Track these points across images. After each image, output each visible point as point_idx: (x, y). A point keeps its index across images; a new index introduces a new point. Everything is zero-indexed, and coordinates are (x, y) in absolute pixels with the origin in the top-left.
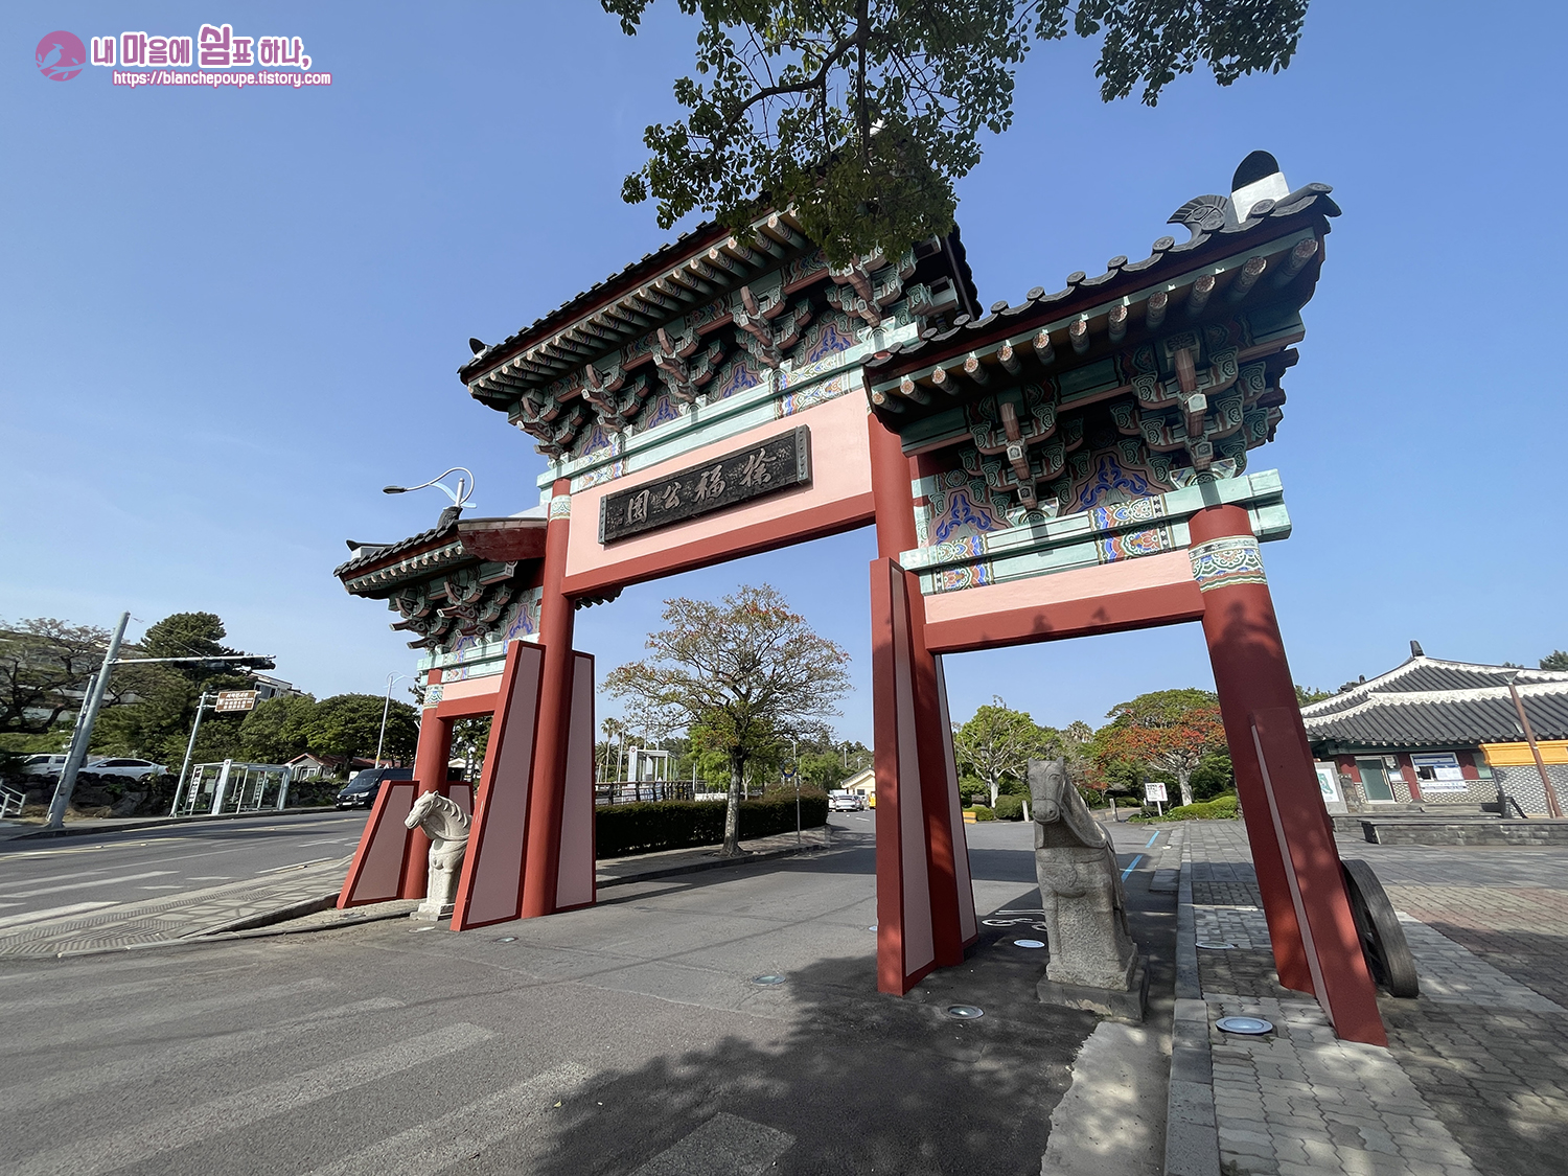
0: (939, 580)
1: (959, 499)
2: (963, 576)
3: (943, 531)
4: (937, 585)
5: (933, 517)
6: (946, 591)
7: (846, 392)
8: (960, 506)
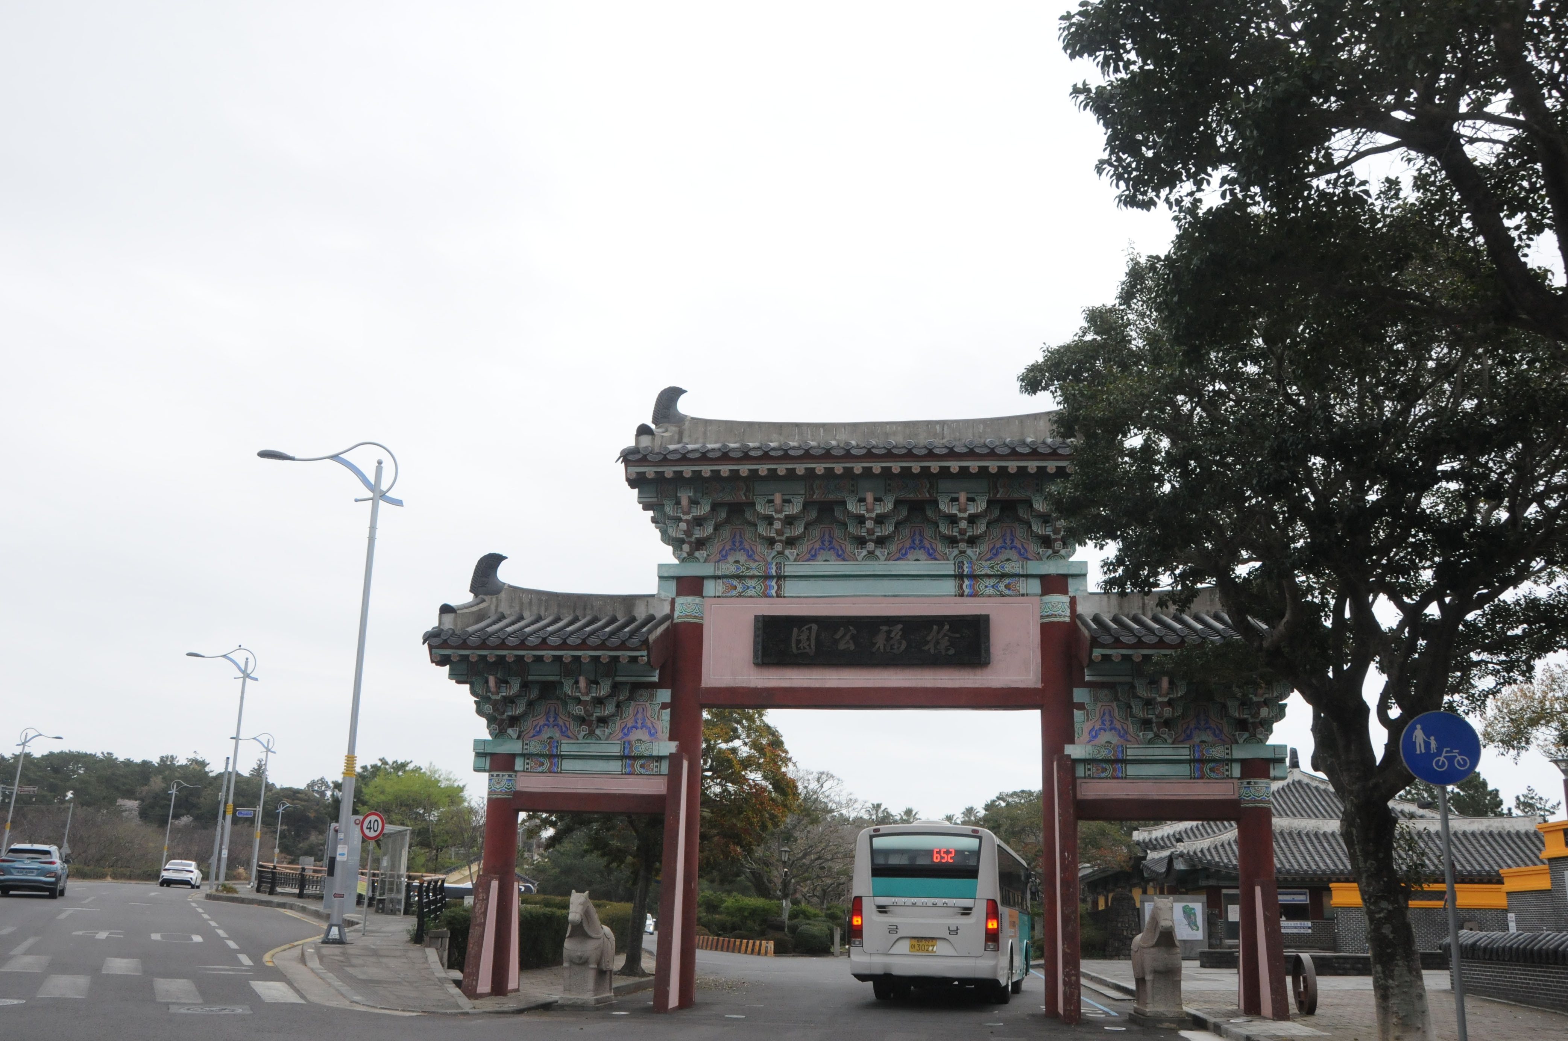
0: (1089, 769)
1: (1107, 712)
2: (1106, 770)
3: (1094, 733)
4: (1088, 773)
5: (1088, 720)
6: (1093, 778)
7: (1023, 595)
8: (1107, 717)
